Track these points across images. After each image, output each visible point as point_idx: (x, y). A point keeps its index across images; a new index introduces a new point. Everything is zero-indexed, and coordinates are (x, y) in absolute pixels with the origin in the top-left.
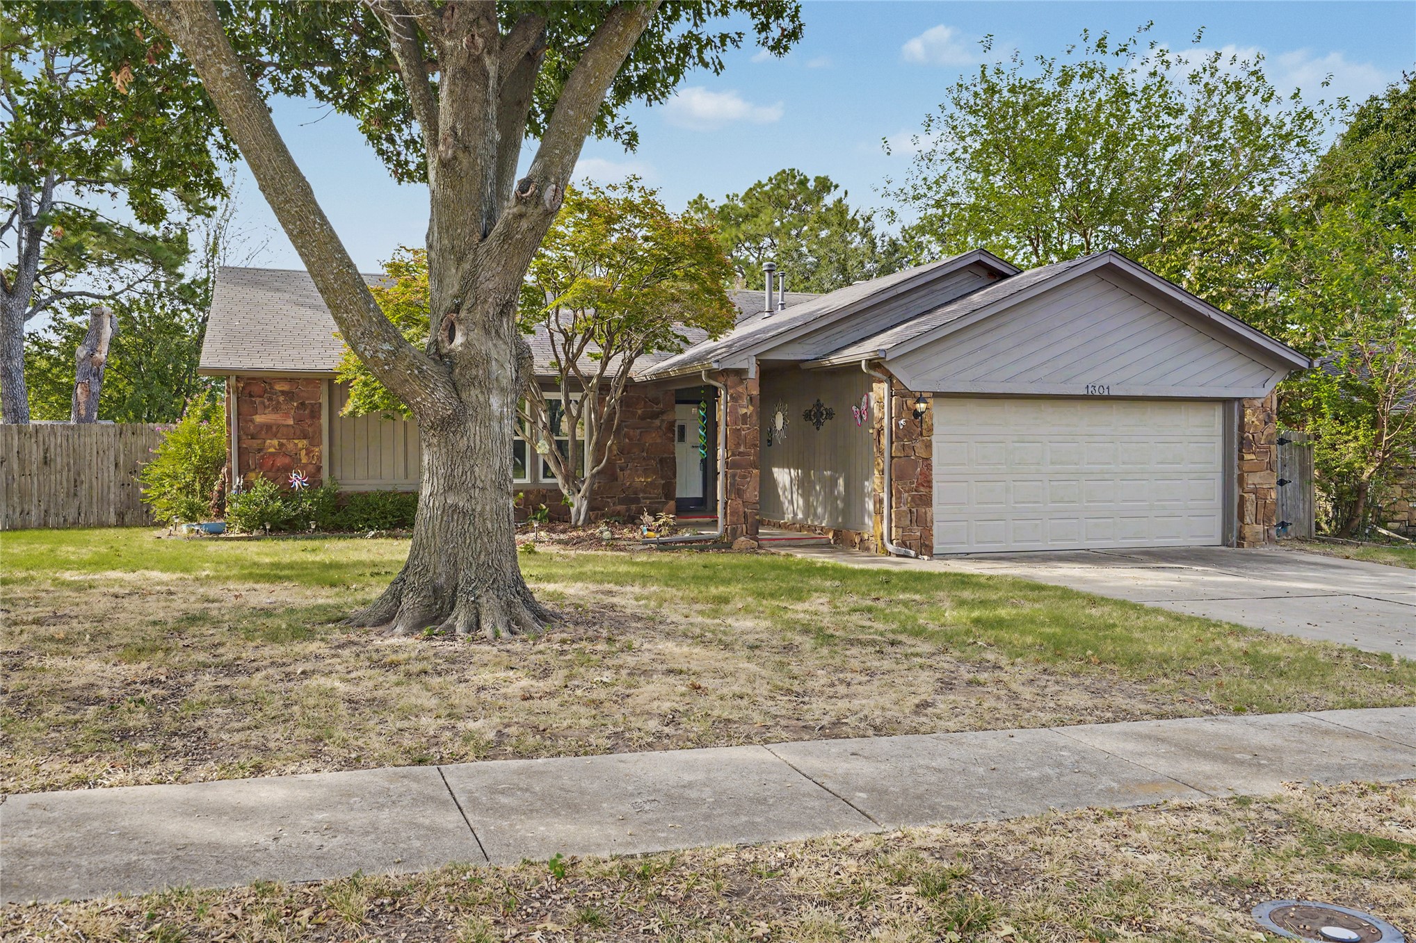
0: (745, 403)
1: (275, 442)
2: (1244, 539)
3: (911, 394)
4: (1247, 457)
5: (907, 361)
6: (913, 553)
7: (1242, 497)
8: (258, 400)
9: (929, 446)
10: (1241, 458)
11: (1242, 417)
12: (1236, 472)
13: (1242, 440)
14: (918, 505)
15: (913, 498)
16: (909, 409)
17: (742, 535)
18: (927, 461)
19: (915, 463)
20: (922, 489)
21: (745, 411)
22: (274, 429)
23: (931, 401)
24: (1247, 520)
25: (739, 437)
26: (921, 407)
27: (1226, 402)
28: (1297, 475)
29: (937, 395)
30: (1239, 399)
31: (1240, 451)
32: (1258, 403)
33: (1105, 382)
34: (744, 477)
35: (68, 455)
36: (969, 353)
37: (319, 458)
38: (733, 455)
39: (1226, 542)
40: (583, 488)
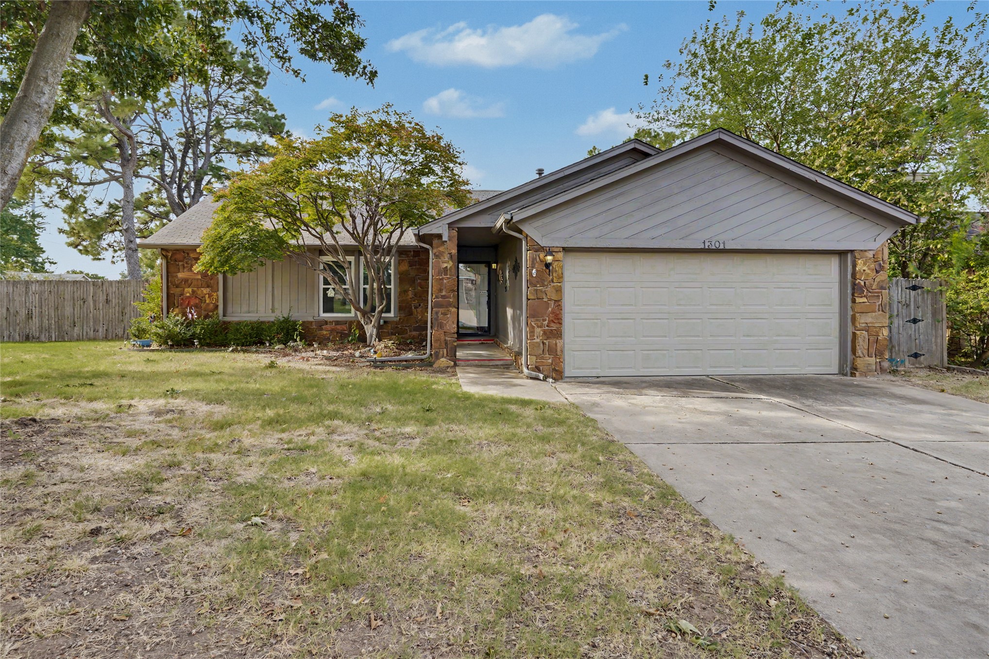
0: (446, 259)
1: (190, 290)
2: (856, 369)
3: (542, 249)
4: (858, 300)
5: (539, 223)
6: (541, 376)
7: (854, 334)
8: (181, 263)
9: (559, 290)
10: (854, 301)
11: (854, 266)
12: (850, 313)
13: (854, 285)
14: (548, 338)
15: (545, 333)
16: (541, 261)
17: (443, 357)
18: (558, 303)
19: (547, 305)
20: (552, 324)
21: (445, 265)
22: (189, 282)
23: (560, 256)
24: (859, 352)
25: (441, 284)
26: (549, 258)
27: (842, 254)
28: (929, 315)
29: (566, 250)
30: (852, 251)
31: (853, 295)
32: (870, 255)
33: (721, 238)
34: (445, 314)
35: (118, 298)
36: (596, 216)
37: (217, 300)
38: (437, 297)
39: (842, 372)
40: (373, 320)
